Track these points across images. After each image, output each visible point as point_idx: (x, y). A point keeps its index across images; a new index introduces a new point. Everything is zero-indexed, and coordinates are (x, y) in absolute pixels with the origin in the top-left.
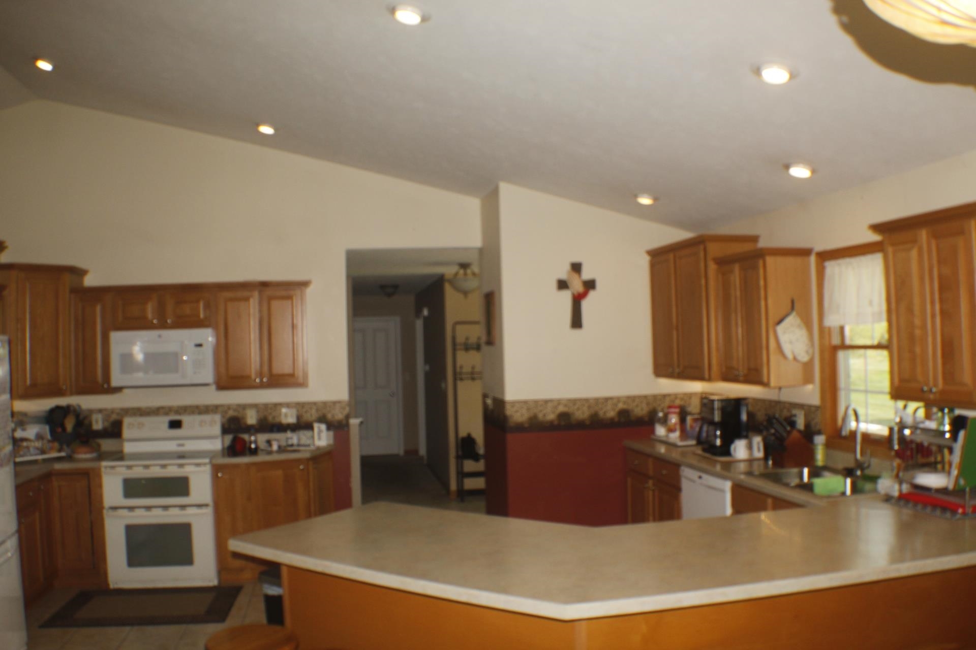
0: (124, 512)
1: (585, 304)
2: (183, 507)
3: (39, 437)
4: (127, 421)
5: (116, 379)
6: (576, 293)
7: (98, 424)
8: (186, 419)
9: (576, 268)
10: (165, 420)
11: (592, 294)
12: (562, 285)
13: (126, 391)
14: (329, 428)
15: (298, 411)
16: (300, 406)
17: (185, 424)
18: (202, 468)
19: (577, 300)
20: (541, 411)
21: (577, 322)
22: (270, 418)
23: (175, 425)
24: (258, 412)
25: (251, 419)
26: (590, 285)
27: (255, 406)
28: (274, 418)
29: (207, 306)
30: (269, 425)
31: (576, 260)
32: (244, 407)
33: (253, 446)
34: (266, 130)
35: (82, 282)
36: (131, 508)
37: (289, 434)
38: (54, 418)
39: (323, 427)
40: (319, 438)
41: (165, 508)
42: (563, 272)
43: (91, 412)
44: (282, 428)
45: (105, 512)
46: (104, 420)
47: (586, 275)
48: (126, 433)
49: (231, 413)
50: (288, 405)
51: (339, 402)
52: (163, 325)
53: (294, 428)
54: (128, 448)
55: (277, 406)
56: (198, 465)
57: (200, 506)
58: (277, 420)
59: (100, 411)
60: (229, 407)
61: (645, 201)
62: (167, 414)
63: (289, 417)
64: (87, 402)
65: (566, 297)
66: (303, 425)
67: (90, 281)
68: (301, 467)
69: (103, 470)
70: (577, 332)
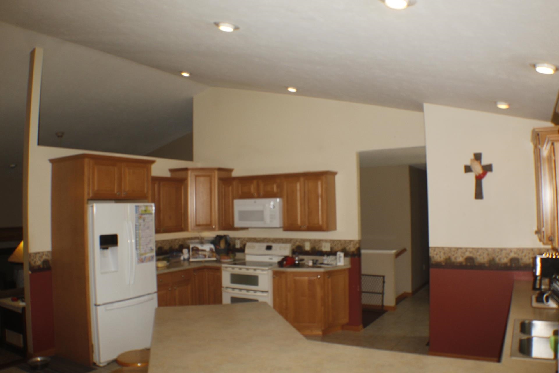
0: (230, 290)
1: (485, 182)
2: (255, 291)
3: (211, 250)
4: (248, 244)
5: (237, 223)
6: (478, 175)
7: (238, 246)
8: (274, 245)
9: (478, 157)
10: (265, 245)
11: (489, 174)
12: (468, 169)
13: (250, 229)
14: (346, 255)
15: (331, 245)
16: (332, 241)
17: (273, 248)
18: (265, 272)
19: (479, 179)
20: (453, 255)
21: (479, 195)
22: (317, 248)
23: (269, 248)
24: (311, 244)
25: (308, 247)
26: (488, 168)
27: (309, 240)
28: (319, 247)
29: (278, 187)
30: (316, 252)
31: (477, 151)
32: (304, 240)
33: (297, 262)
34: (292, 90)
35: (231, 174)
36: (233, 289)
37: (325, 258)
38: (216, 241)
39: (342, 254)
40: (340, 261)
41: (241, 290)
42: (468, 160)
43: (235, 239)
44: (322, 254)
45: (223, 289)
46: (241, 244)
47: (485, 161)
48: (247, 251)
49: (298, 244)
50: (326, 241)
51: (353, 241)
52: (259, 197)
53: (328, 254)
54: (248, 258)
55: (320, 241)
56: (263, 270)
57: (263, 292)
58: (320, 249)
59: (239, 239)
60: (296, 240)
61: (503, 106)
62: (268, 242)
63: (326, 248)
64: (231, 234)
65: (471, 177)
66: (332, 253)
67: (234, 174)
68: (319, 277)
69: (223, 268)
70: (479, 201)
